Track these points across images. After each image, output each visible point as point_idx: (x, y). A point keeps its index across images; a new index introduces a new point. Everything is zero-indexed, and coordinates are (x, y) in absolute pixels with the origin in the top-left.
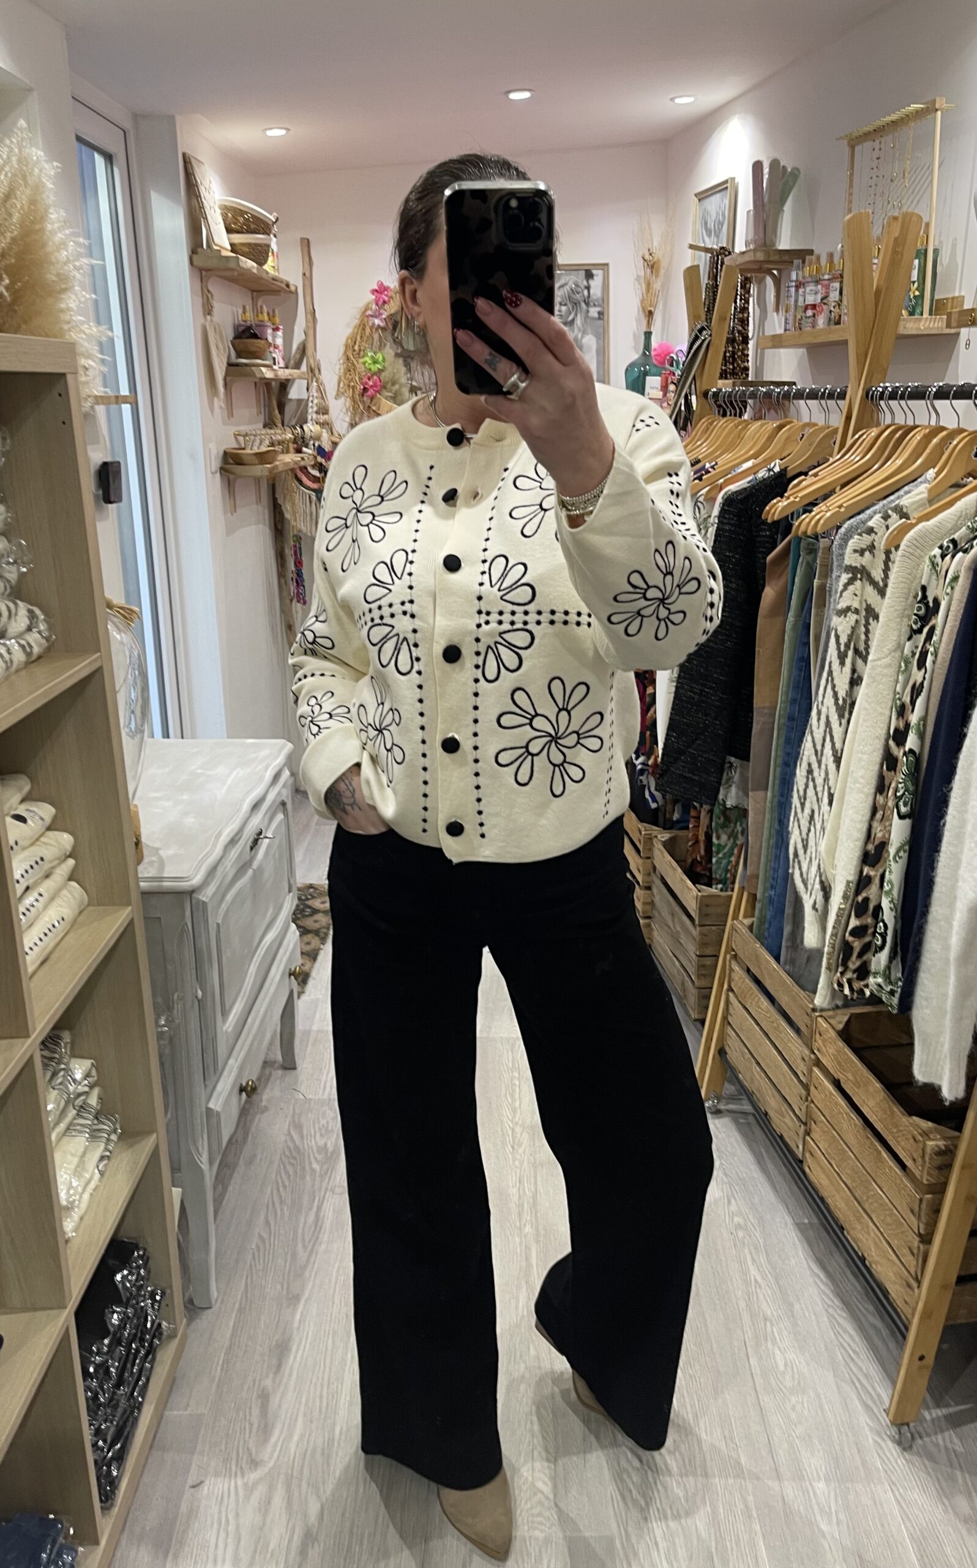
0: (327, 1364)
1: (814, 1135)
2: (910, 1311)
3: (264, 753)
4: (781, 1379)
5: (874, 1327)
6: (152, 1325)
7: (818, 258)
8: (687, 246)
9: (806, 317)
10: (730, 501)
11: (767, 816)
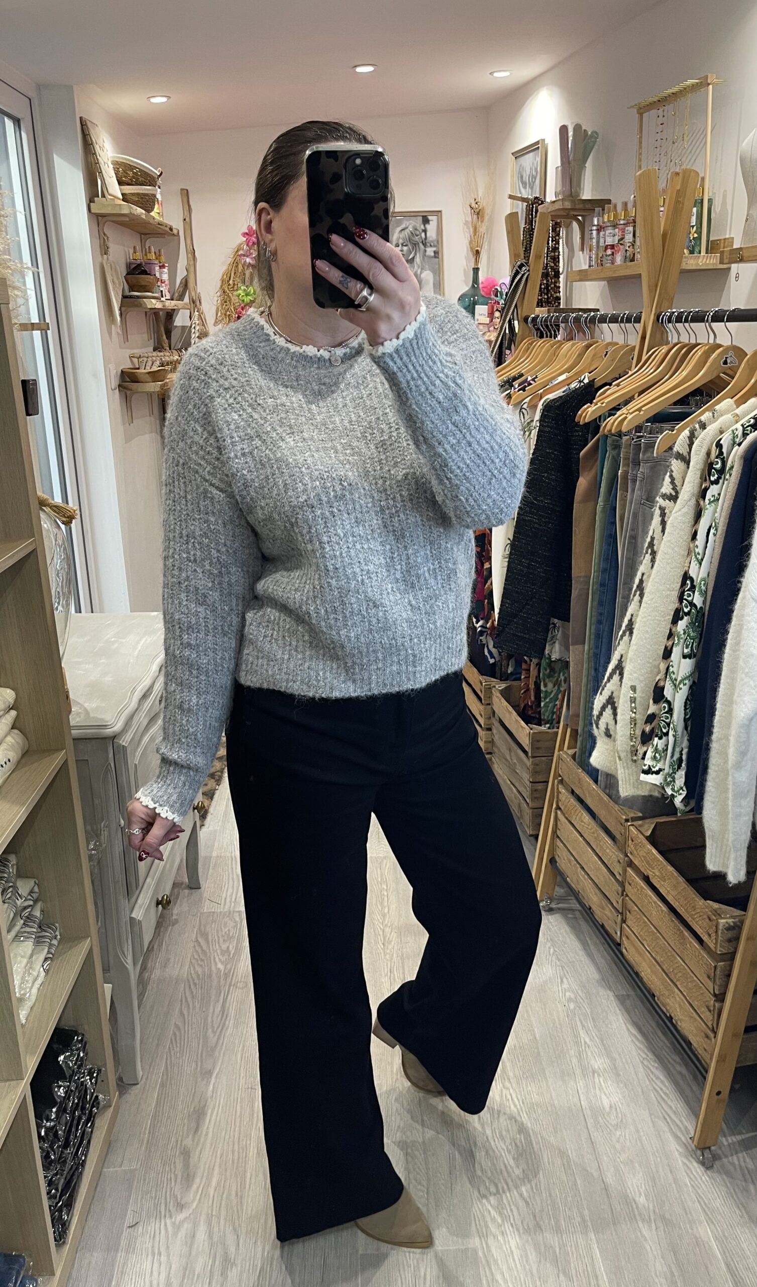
0: (238, 1124)
1: (629, 922)
2: (709, 1058)
4: (609, 1119)
5: (680, 1073)
6: (91, 1099)
7: (615, 206)
8: (507, 196)
9: (606, 255)
10: (549, 408)
11: (585, 666)
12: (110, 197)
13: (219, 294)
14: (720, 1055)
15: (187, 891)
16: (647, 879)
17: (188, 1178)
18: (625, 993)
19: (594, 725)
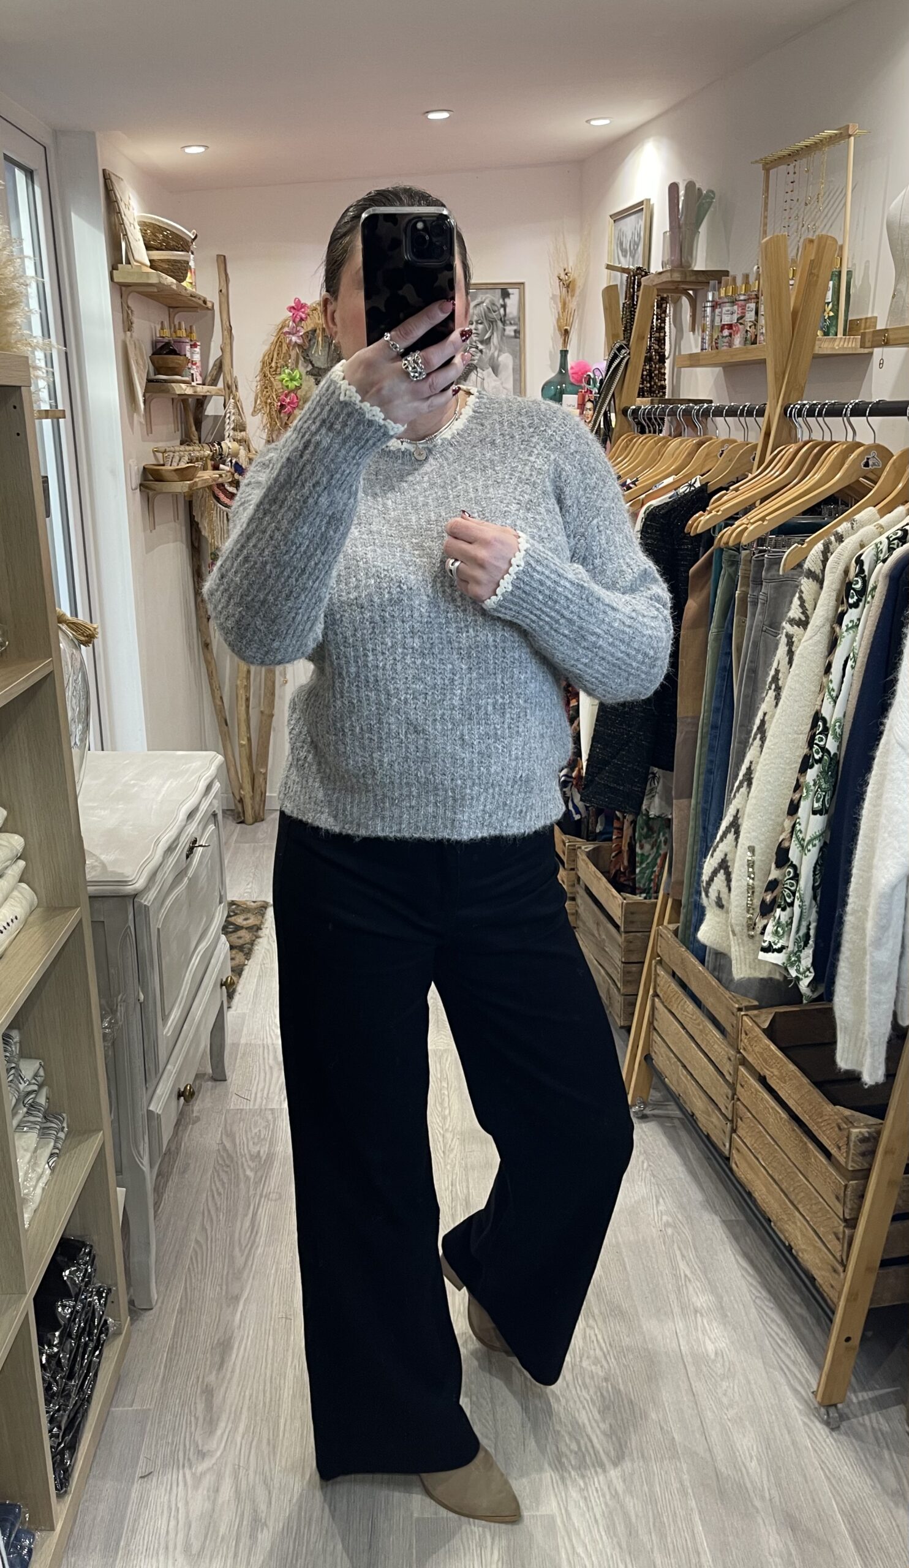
0: (270, 1361)
1: (741, 1132)
2: (837, 1296)
3: (196, 764)
4: (714, 1368)
5: (801, 1316)
6: (99, 1323)
7: (734, 279)
8: (604, 266)
9: (723, 337)
10: (652, 516)
11: (692, 823)
12: (135, 264)
13: (258, 378)
14: (850, 1293)
15: (210, 1083)
16: (763, 1080)
17: (211, 1423)
18: (733, 1218)
19: (703, 894)
